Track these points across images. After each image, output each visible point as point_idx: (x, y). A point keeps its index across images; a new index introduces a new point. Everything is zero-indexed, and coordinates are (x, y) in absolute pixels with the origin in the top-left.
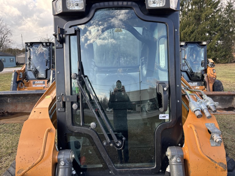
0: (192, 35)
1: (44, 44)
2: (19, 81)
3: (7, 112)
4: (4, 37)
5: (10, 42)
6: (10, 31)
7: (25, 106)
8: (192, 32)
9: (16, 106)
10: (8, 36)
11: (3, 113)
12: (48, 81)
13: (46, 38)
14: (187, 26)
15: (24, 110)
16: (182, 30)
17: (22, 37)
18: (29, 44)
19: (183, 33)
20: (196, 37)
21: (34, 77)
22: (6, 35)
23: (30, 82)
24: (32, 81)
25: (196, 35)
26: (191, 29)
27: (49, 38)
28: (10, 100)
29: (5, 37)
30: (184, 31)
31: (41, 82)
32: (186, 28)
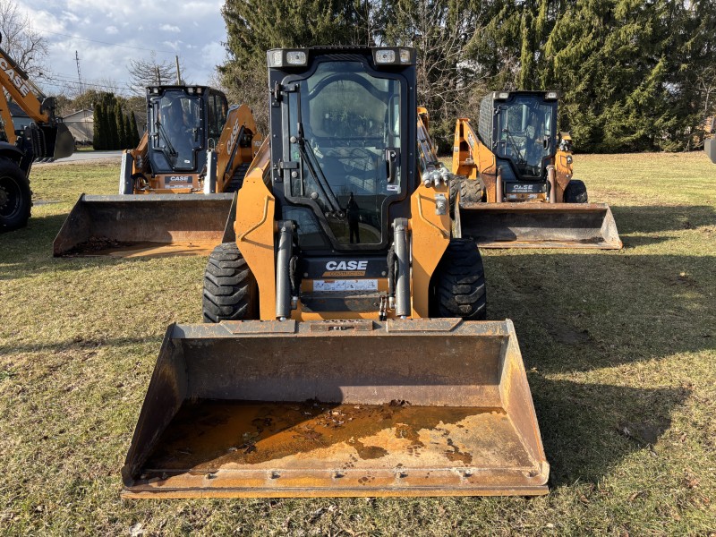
0: (585, 65)
1: (191, 91)
2: (137, 175)
3: (116, 241)
4: (23, 58)
5: (41, 74)
6: (41, 42)
7: (153, 230)
8: (586, 56)
9: (135, 229)
10: (37, 55)
11: (106, 242)
12: (200, 177)
13: (151, 62)
14: (571, 37)
15: (151, 238)
16: (558, 50)
17: (77, 59)
18: (156, 91)
19: (558, 58)
20: (595, 72)
21: (167, 167)
22: (29, 54)
23: (158, 177)
24: (162, 177)
25: (595, 66)
26: (584, 48)
27: (158, 63)
28: (121, 215)
29: (26, 59)
30: (563, 53)
31: (185, 178)
32: (570, 45)
